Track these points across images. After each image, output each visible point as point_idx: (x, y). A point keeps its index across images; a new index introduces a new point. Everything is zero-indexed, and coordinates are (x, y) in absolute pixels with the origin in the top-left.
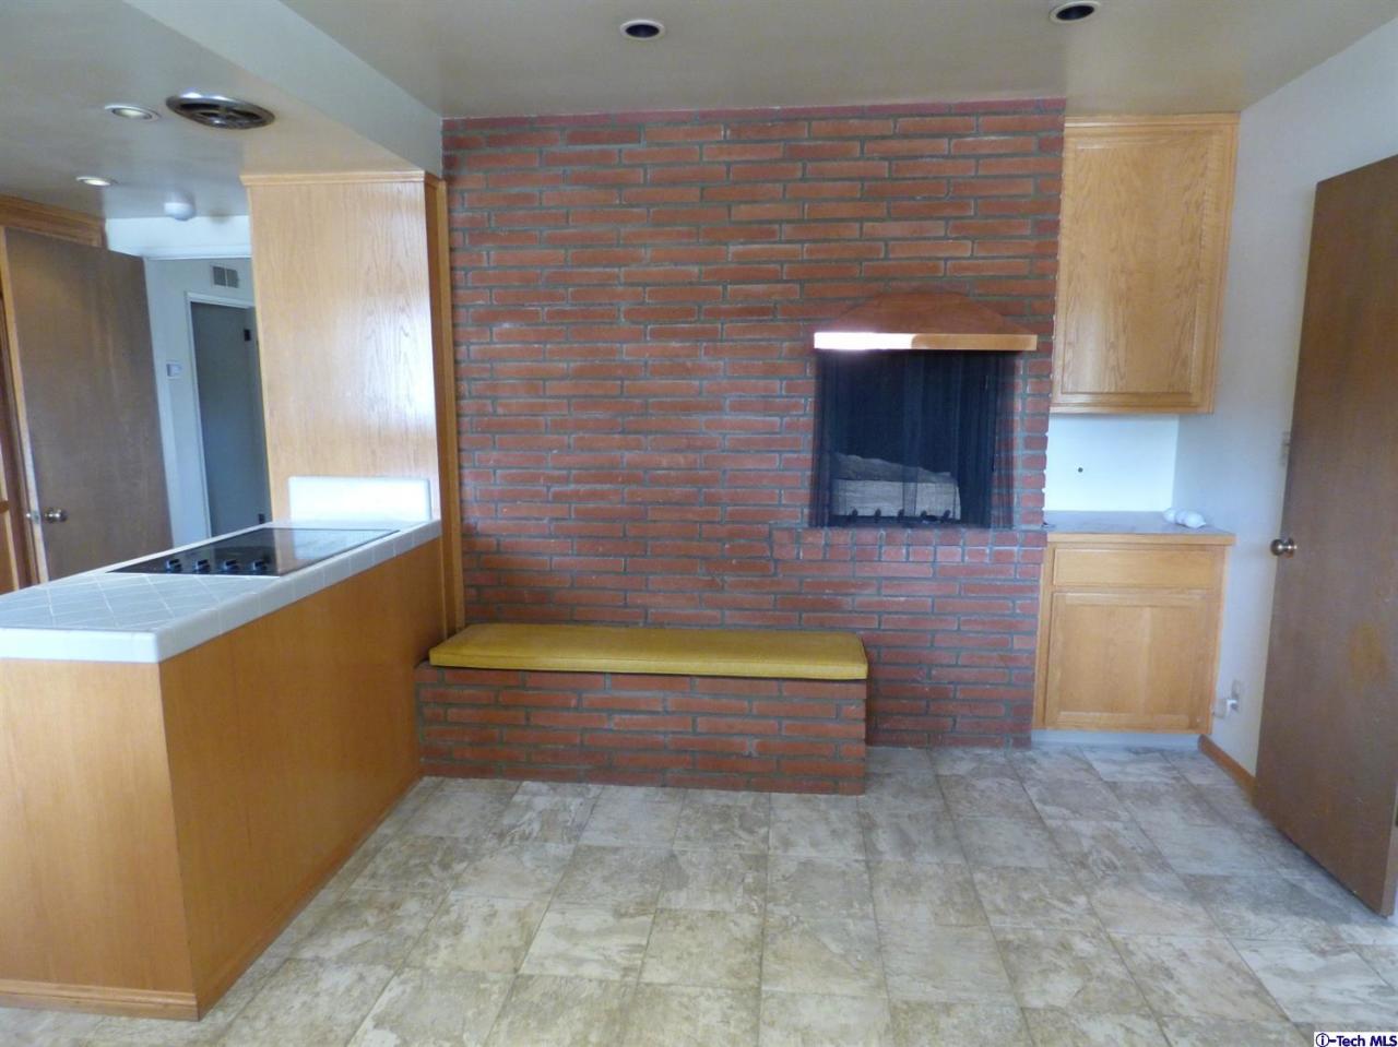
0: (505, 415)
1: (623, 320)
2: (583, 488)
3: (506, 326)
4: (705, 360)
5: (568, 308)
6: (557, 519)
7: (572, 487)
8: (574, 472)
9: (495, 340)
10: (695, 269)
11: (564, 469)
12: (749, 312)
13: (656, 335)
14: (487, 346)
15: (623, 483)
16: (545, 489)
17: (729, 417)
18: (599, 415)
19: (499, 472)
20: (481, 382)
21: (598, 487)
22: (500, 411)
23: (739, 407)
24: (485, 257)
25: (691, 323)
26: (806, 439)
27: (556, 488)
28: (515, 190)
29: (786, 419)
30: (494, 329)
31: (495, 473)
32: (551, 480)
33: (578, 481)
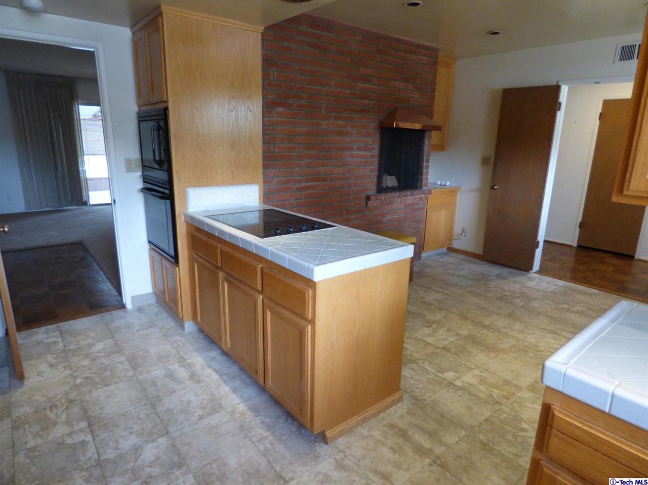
0: (279, 152)
1: (324, 110)
2: (308, 184)
3: (280, 109)
4: (349, 129)
5: (304, 103)
6: (297, 199)
7: (303, 184)
8: (305, 177)
9: (275, 116)
10: (348, 91)
11: (301, 176)
12: (363, 111)
13: (335, 118)
14: (271, 119)
15: (322, 181)
16: (293, 186)
17: (355, 152)
18: (315, 152)
19: (275, 179)
20: (268, 136)
21: (313, 183)
22: (276, 150)
23: (358, 149)
24: (272, 75)
25: (346, 114)
26: (376, 161)
27: (298, 185)
28: (285, 44)
29: (372, 154)
30: (275, 110)
31: (273, 180)
32: (295, 181)
33: (307, 181)
